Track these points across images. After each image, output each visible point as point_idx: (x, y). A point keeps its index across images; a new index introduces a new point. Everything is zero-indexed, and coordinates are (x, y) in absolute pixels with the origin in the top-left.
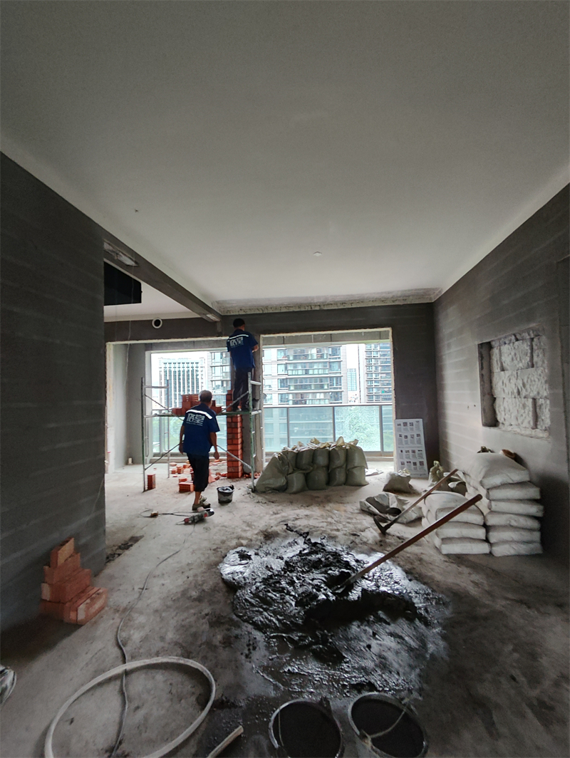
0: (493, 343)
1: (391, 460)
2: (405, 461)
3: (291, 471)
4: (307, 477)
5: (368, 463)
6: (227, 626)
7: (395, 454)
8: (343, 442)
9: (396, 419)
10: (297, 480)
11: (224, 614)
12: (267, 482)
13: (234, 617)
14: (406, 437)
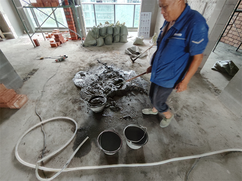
1: (137, 31)
2: (142, 32)
3: (98, 37)
4: (104, 39)
5: (128, 32)
6: (79, 103)
7: (139, 28)
8: (119, 24)
9: (141, 12)
10: (101, 41)
11: (77, 98)
12: (88, 42)
13: (81, 99)
14: (144, 21)
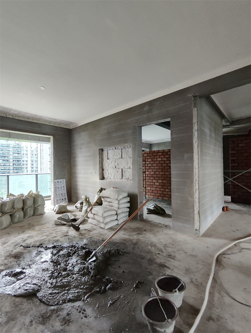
0: (104, 149)
1: (50, 199)
2: (58, 199)
4: (11, 216)
5: (45, 201)
8: (32, 193)
9: (54, 179)
10: (5, 220)
14: (59, 188)
